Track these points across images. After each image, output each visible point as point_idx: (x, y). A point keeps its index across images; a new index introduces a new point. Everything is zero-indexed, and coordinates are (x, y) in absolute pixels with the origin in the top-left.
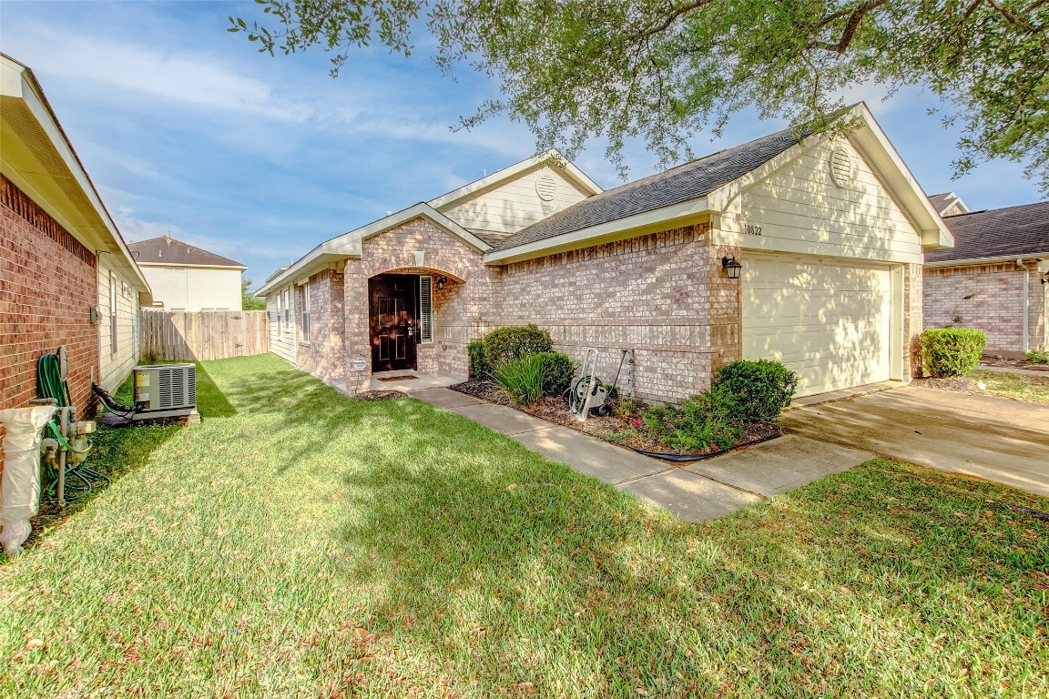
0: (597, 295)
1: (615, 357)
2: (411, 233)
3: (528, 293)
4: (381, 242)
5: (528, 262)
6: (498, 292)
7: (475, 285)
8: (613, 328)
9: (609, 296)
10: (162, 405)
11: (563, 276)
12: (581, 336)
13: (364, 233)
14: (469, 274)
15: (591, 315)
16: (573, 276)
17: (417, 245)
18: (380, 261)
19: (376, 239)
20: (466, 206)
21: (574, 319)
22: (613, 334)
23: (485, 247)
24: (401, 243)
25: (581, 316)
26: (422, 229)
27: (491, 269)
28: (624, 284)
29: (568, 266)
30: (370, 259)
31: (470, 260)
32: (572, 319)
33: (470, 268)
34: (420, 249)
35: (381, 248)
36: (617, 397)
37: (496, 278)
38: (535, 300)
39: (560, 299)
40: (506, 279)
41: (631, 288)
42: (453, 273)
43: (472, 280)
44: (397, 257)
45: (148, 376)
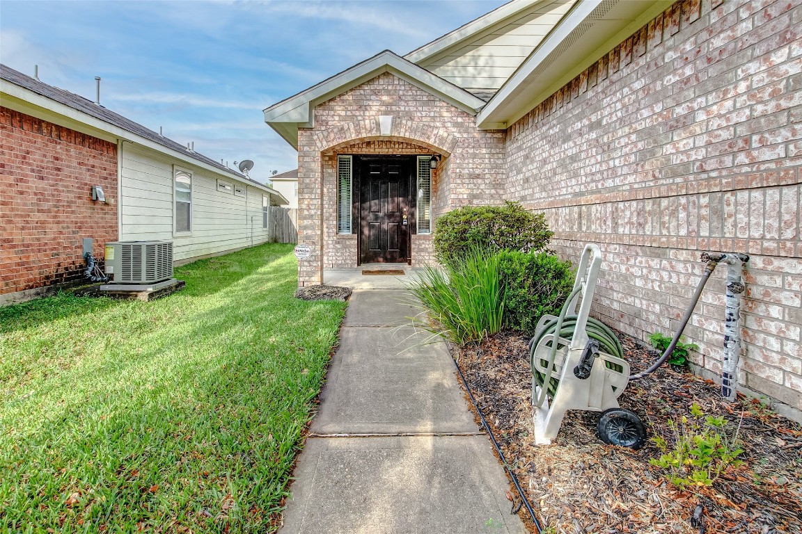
0: (648, 133)
1: (687, 272)
2: (376, 93)
3: (532, 162)
4: (337, 108)
5: (533, 113)
6: (497, 167)
7: (463, 157)
8: (683, 200)
9: (673, 129)
10: (123, 279)
11: (579, 118)
12: (609, 222)
13: (312, 96)
14: (455, 143)
15: (631, 179)
16: (595, 110)
17: (383, 108)
18: (335, 130)
19: (332, 103)
20: (463, 60)
21: (598, 191)
22: (682, 215)
23: (475, 104)
24: (363, 107)
25: (609, 183)
26: (390, 88)
27: (489, 135)
28: (720, 86)
29: (590, 94)
30: (323, 128)
31: (456, 124)
32: (592, 192)
33: (458, 135)
34: (386, 113)
35: (337, 115)
36: (686, 367)
37: (496, 147)
38: (539, 168)
39: (574, 158)
40: (511, 147)
41: (742, 87)
42: (431, 142)
43: (459, 151)
44: (357, 125)
45: (113, 250)
